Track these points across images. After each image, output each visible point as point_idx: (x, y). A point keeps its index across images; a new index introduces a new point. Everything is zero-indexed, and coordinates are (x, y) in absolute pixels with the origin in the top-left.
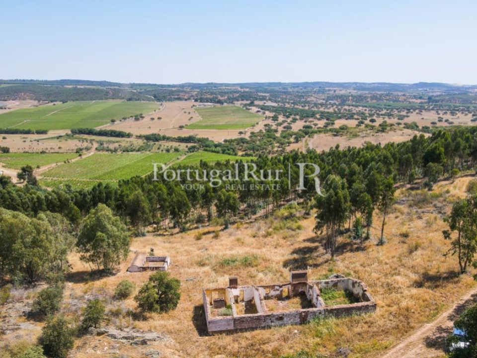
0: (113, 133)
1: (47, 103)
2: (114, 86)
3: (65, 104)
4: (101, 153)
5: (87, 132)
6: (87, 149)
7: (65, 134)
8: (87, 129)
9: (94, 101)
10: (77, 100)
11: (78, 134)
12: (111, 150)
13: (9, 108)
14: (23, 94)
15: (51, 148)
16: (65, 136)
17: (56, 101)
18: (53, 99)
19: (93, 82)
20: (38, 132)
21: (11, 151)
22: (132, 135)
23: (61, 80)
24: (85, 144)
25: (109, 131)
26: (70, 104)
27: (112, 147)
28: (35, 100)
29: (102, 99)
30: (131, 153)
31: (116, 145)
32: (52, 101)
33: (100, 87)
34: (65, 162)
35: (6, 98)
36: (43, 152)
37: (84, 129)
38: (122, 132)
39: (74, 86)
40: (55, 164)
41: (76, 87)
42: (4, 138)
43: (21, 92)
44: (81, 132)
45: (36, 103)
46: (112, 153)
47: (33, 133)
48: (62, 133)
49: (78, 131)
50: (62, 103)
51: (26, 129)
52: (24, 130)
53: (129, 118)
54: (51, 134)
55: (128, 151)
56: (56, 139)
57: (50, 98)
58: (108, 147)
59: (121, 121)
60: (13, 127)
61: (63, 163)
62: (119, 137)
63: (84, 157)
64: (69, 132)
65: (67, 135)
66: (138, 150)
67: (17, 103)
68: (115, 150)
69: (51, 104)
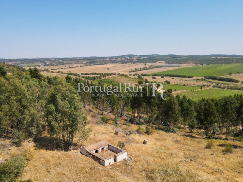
0: (227, 80)
1: (199, 65)
2: (238, 57)
3: (208, 65)
4: (215, 88)
5: (213, 78)
6: (208, 86)
7: (201, 78)
8: (213, 77)
9: (224, 64)
10: (215, 64)
11: (208, 79)
12: (221, 88)
13: (182, 67)
14: (190, 61)
15: (189, 84)
16: (200, 79)
17: (204, 64)
18: (203, 63)
19: (227, 55)
20: (189, 77)
21: (171, 83)
22: (239, 81)
23: (210, 55)
24: (209, 84)
25: (225, 78)
26: (211, 65)
27: (222, 86)
28: (194, 63)
29: (229, 63)
30: (233, 90)
31: (226, 85)
32: (202, 64)
33: (230, 58)
34: (191, 90)
35: (182, 63)
36: (184, 85)
37: (211, 77)
38: (233, 79)
39: (216, 57)
40: (185, 91)
41: (217, 58)
42: (173, 78)
43: (189, 60)
44: (210, 78)
45: (194, 65)
46: (221, 89)
47: (186, 77)
48: (200, 78)
49: (208, 78)
50: (206, 65)
51: (184, 75)
52: (182, 76)
53: (241, 73)
54: (195, 78)
55: (232, 89)
56: (195, 81)
57: (202, 63)
58: (220, 86)
59: (235, 74)
60: (179, 74)
61: (190, 91)
62: (231, 82)
63: (203, 89)
64: (203, 78)
65: (202, 79)
66: (239, 89)
67: (186, 65)
68: (224, 88)
69: (201, 65)
